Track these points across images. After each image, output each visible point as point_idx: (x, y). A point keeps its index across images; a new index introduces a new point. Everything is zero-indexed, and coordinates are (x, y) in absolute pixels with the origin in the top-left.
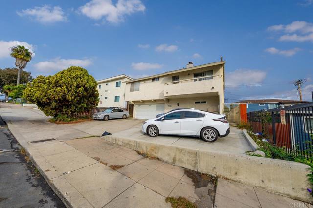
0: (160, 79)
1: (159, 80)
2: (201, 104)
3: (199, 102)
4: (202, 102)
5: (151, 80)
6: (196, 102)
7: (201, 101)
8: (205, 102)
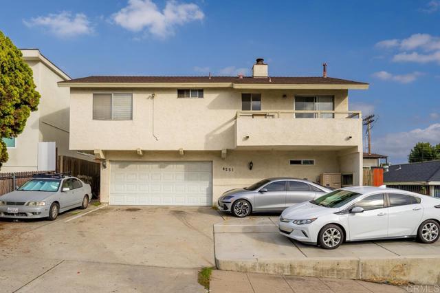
0: (205, 95)
1: (201, 96)
2: (302, 165)
3: (299, 162)
4: (306, 162)
5: (176, 95)
6: (292, 162)
7: (302, 160)
8: (312, 162)
